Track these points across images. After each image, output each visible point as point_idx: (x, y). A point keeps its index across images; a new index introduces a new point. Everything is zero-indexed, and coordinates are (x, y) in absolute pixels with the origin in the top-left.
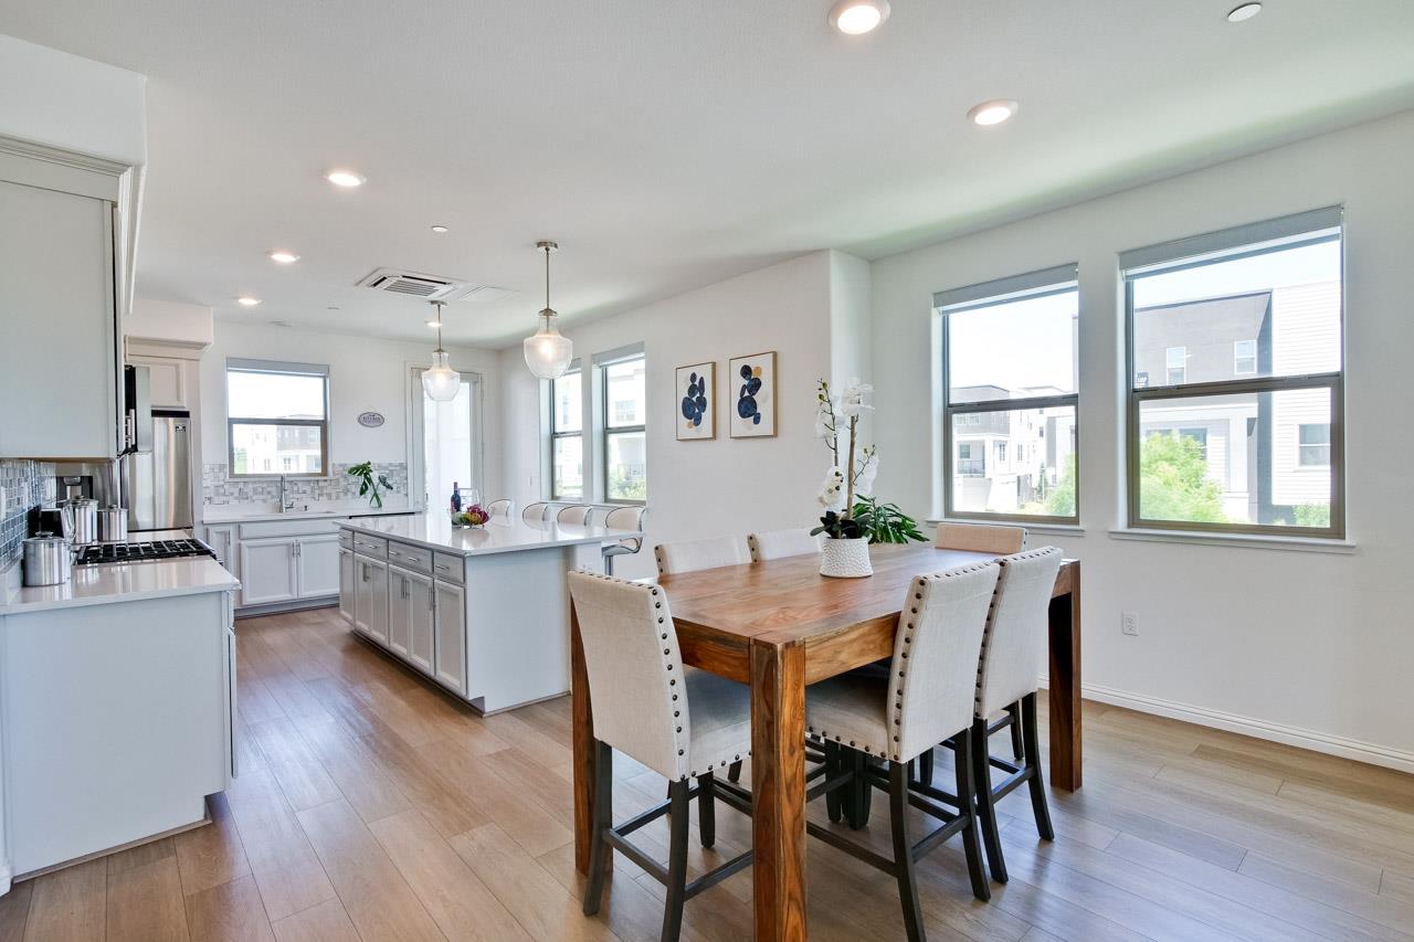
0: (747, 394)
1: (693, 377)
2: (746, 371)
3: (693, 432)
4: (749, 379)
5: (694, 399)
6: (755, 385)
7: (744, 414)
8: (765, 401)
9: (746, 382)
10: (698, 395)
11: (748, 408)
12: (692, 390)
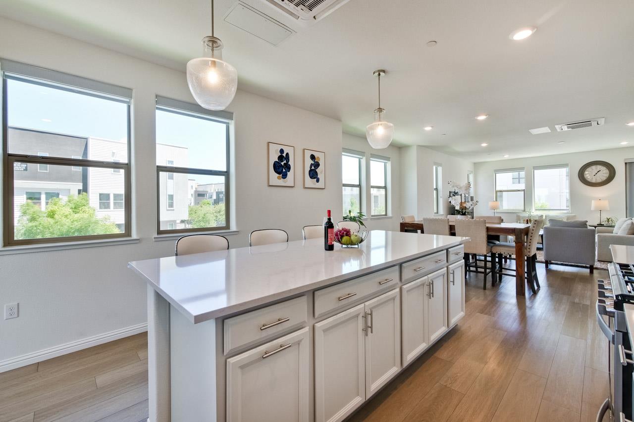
0: (313, 168)
1: (282, 151)
2: (313, 157)
3: (281, 182)
4: (314, 161)
5: (282, 163)
6: (317, 165)
7: (311, 177)
8: (321, 172)
9: (313, 163)
10: (285, 162)
11: (313, 174)
12: (281, 158)
